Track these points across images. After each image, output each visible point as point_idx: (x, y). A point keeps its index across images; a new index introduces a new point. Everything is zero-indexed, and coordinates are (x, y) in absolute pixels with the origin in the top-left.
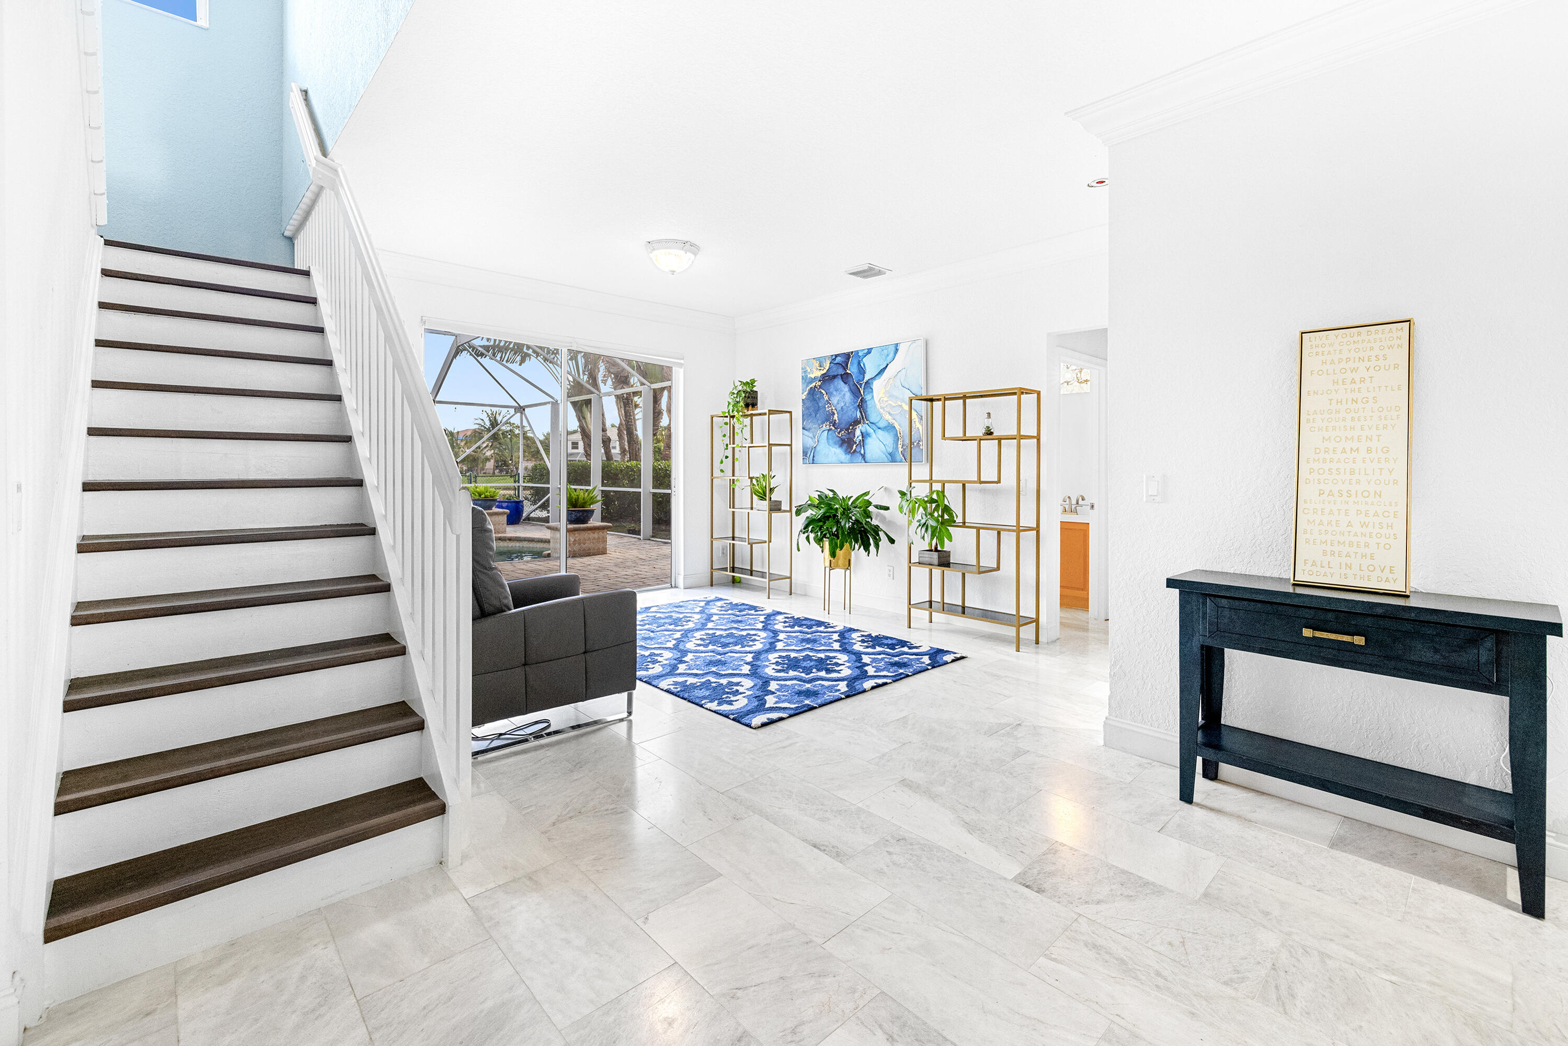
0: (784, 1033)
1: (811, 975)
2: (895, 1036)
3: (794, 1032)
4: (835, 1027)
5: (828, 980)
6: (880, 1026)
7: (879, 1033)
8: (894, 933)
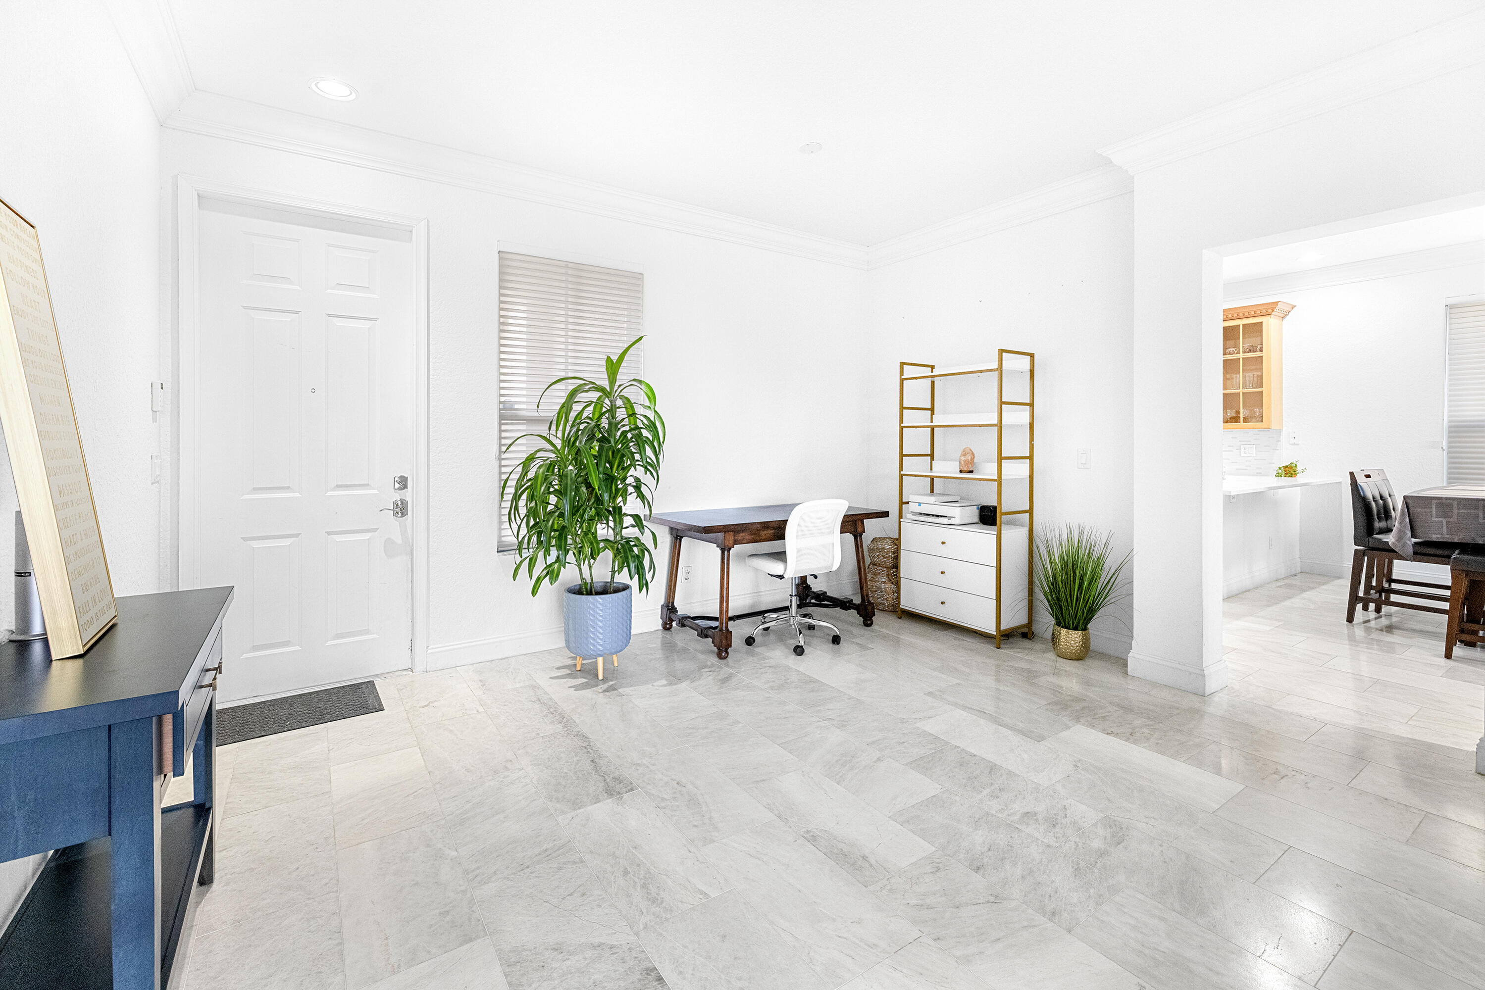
0: (946, 868)
1: (929, 907)
2: (861, 859)
3: (938, 869)
4: (907, 868)
5: (913, 901)
6: (871, 865)
7: (873, 862)
8: (845, 938)
